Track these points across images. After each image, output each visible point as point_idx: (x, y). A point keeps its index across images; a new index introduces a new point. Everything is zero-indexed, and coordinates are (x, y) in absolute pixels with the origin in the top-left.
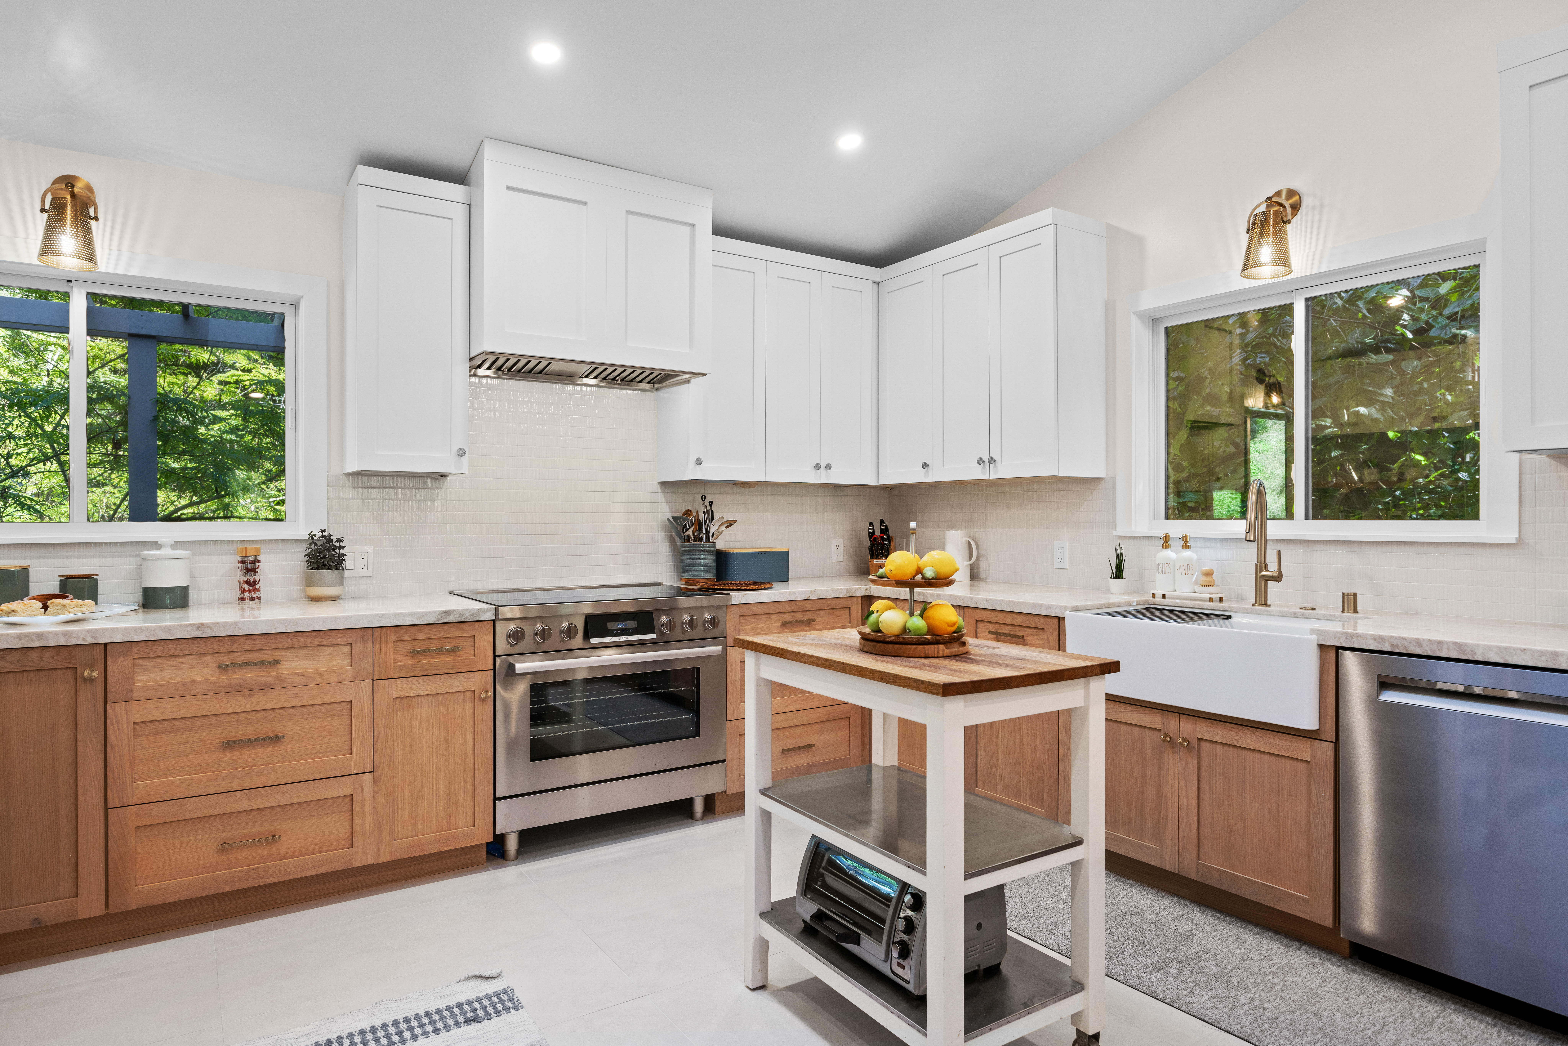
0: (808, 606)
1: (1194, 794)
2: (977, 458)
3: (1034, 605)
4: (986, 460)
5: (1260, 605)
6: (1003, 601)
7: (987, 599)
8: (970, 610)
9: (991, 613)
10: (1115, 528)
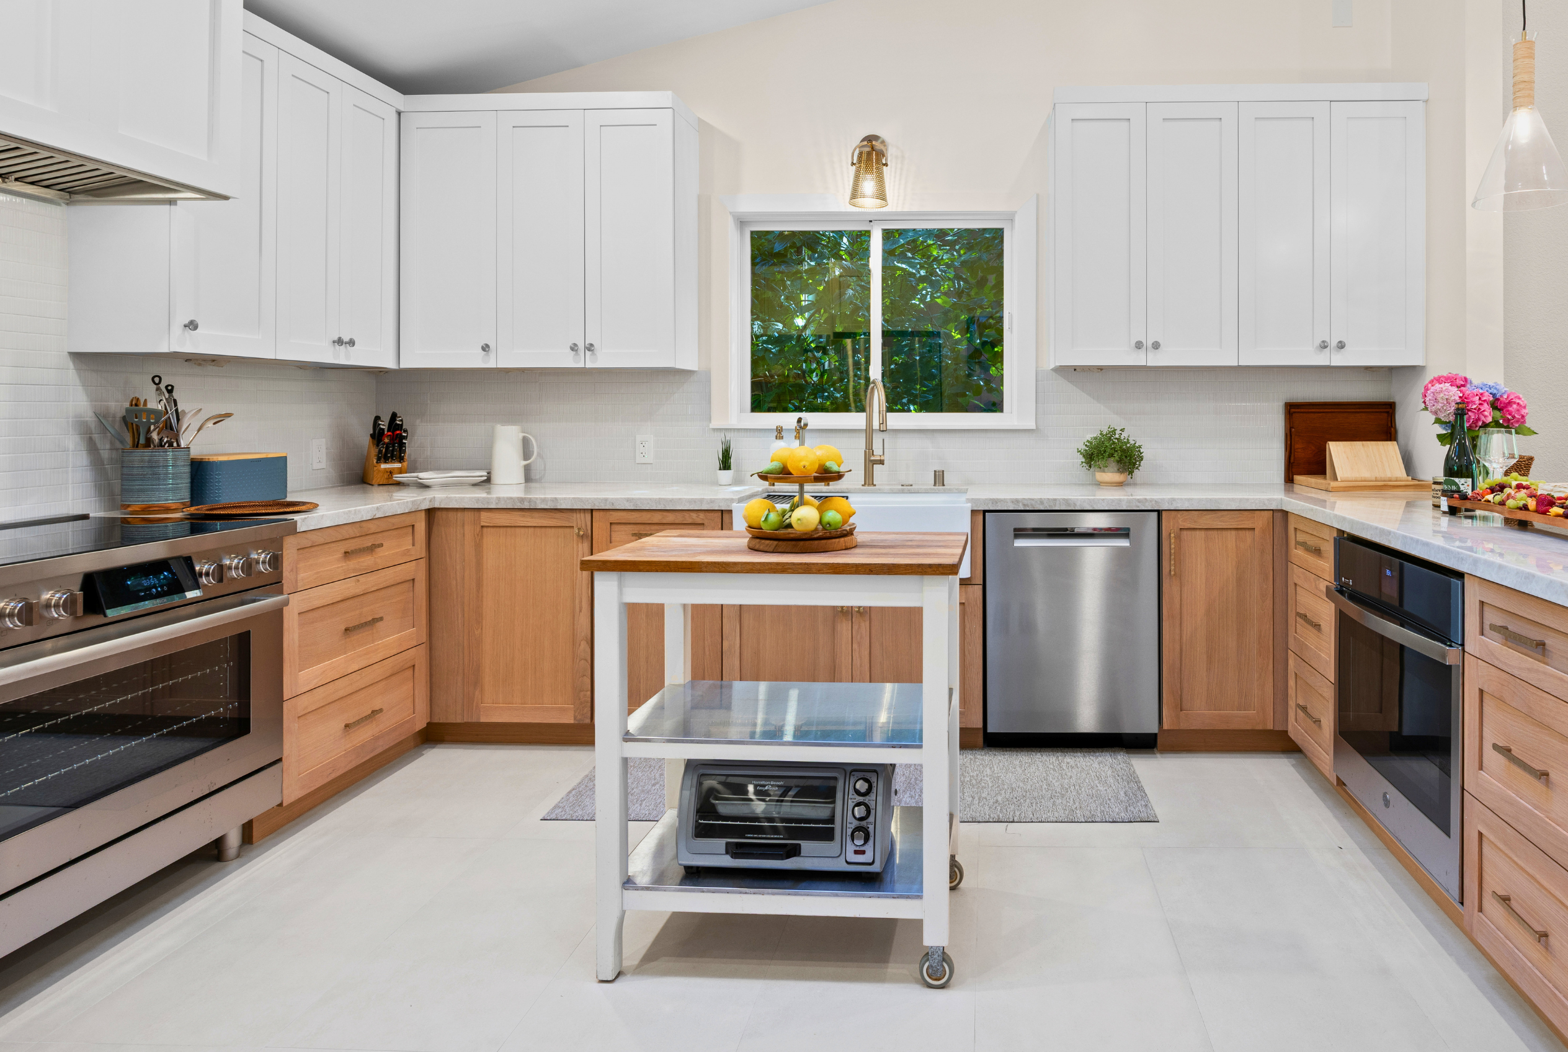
0: (373, 527)
1: (867, 653)
2: (570, 344)
3: (694, 501)
4: (581, 346)
5: (869, 485)
6: (651, 499)
7: (628, 498)
8: (602, 513)
9: (633, 513)
10: (710, 421)
